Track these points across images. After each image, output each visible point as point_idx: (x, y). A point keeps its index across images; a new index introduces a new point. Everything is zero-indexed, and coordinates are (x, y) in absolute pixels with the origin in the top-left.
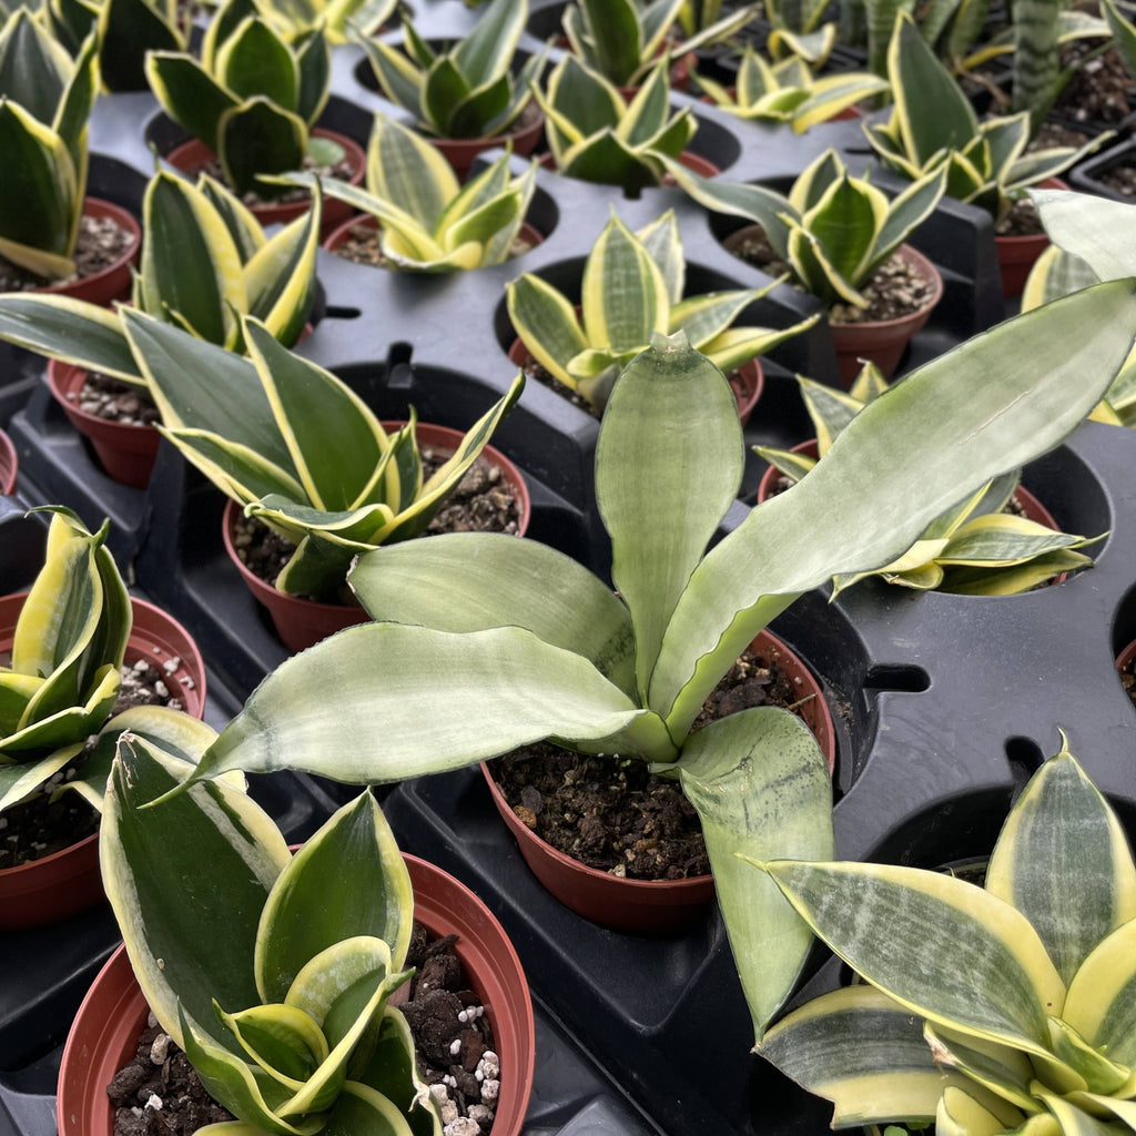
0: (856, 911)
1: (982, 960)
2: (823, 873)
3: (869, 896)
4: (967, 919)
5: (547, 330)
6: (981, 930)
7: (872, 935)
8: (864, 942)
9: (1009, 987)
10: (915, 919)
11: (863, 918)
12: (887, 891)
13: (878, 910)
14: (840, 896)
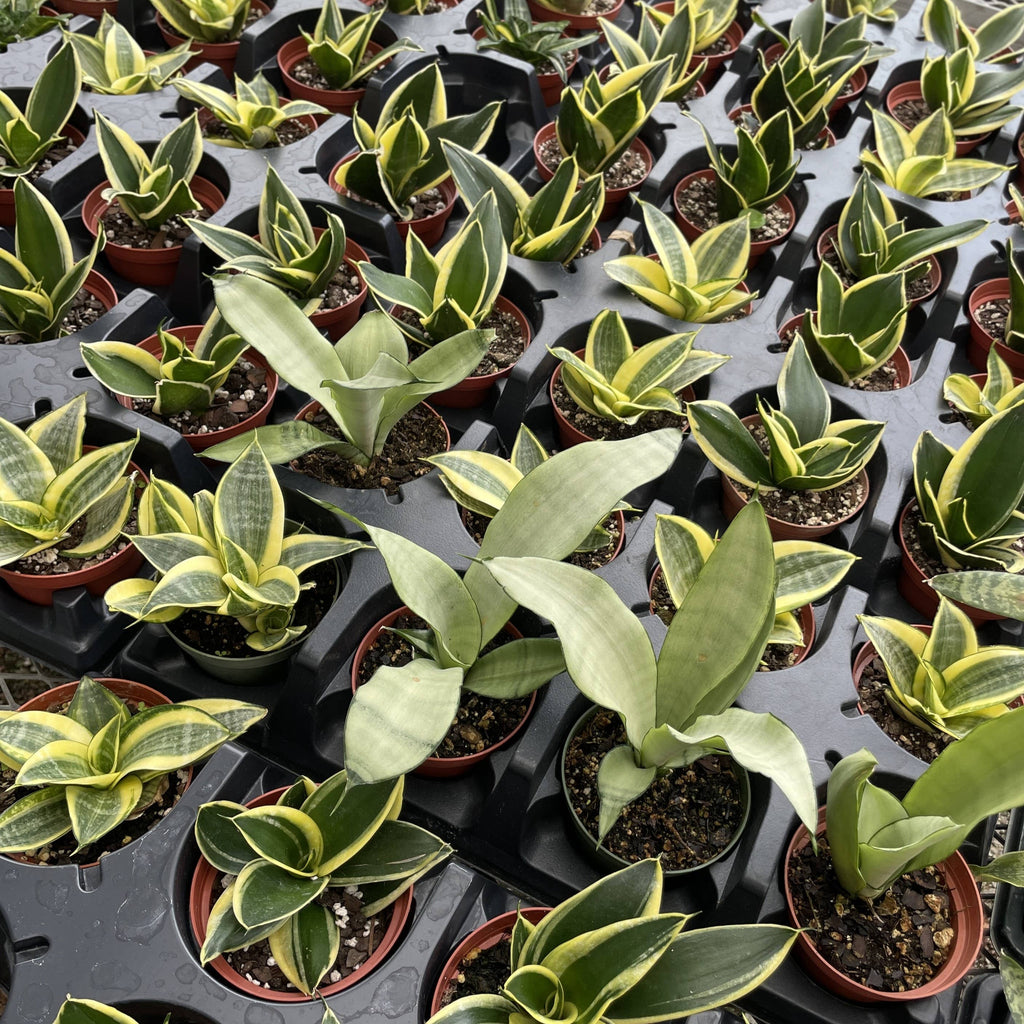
0: (253, 473)
1: (259, 525)
2: (262, 458)
3: (260, 477)
4: (271, 515)
5: (610, 344)
6: (269, 522)
7: (247, 481)
8: (243, 478)
9: (257, 541)
10: (261, 496)
11: (251, 476)
12: (266, 483)
13: (257, 481)
14: (255, 467)
